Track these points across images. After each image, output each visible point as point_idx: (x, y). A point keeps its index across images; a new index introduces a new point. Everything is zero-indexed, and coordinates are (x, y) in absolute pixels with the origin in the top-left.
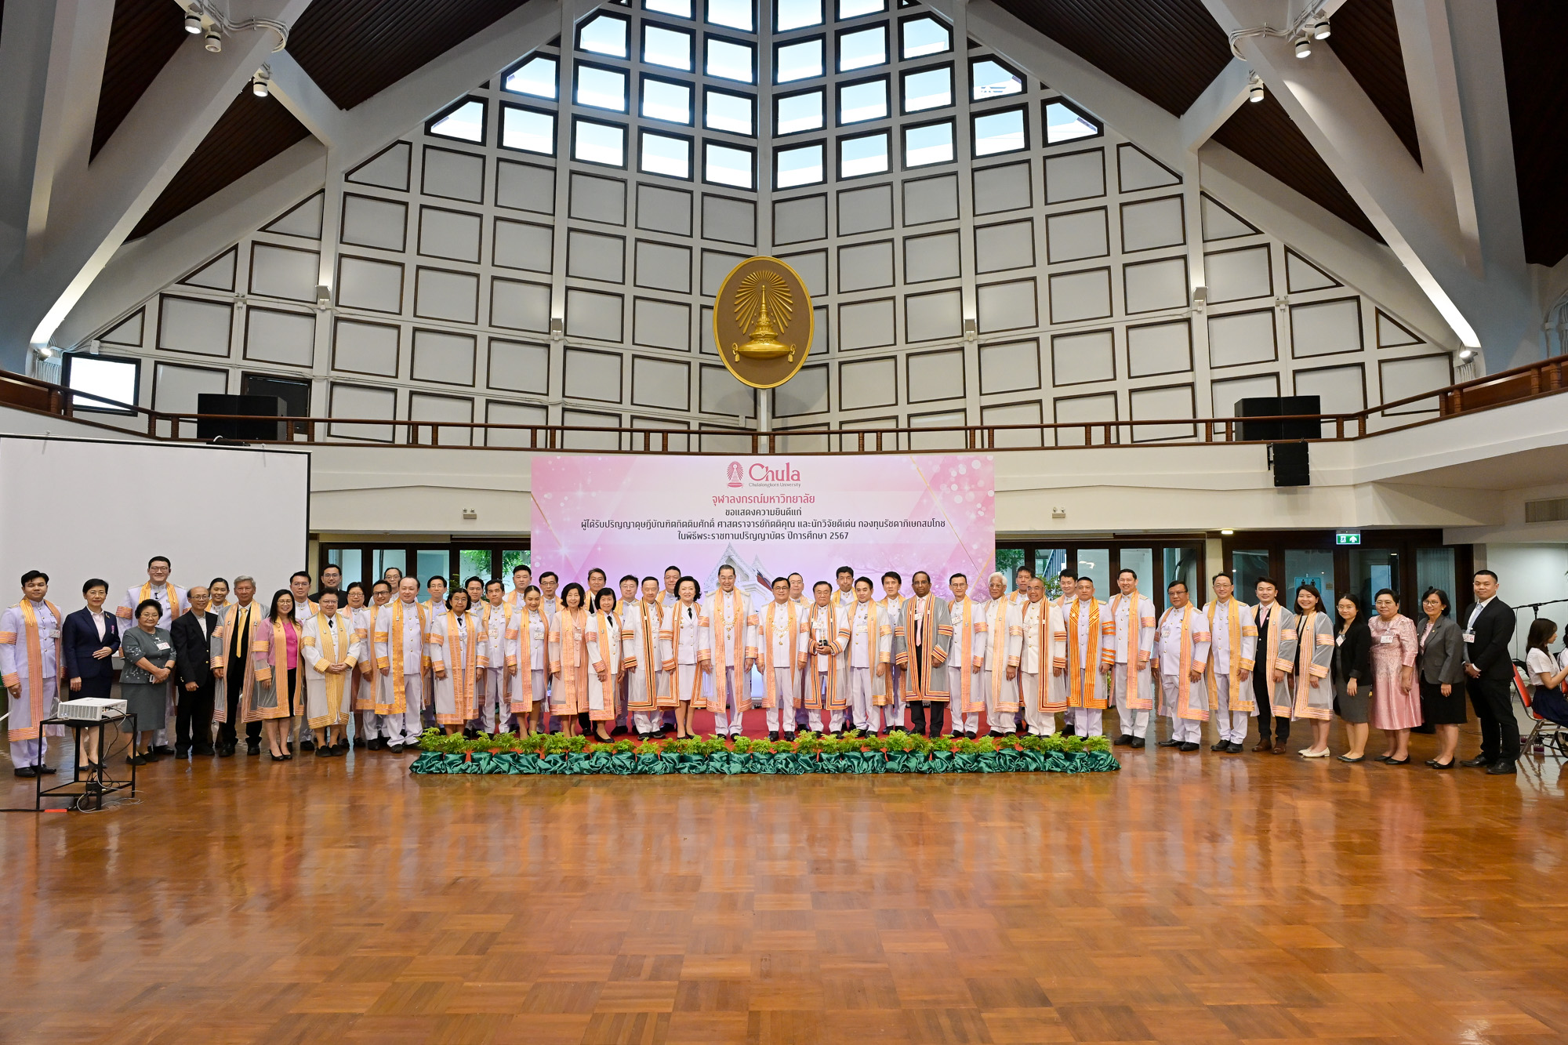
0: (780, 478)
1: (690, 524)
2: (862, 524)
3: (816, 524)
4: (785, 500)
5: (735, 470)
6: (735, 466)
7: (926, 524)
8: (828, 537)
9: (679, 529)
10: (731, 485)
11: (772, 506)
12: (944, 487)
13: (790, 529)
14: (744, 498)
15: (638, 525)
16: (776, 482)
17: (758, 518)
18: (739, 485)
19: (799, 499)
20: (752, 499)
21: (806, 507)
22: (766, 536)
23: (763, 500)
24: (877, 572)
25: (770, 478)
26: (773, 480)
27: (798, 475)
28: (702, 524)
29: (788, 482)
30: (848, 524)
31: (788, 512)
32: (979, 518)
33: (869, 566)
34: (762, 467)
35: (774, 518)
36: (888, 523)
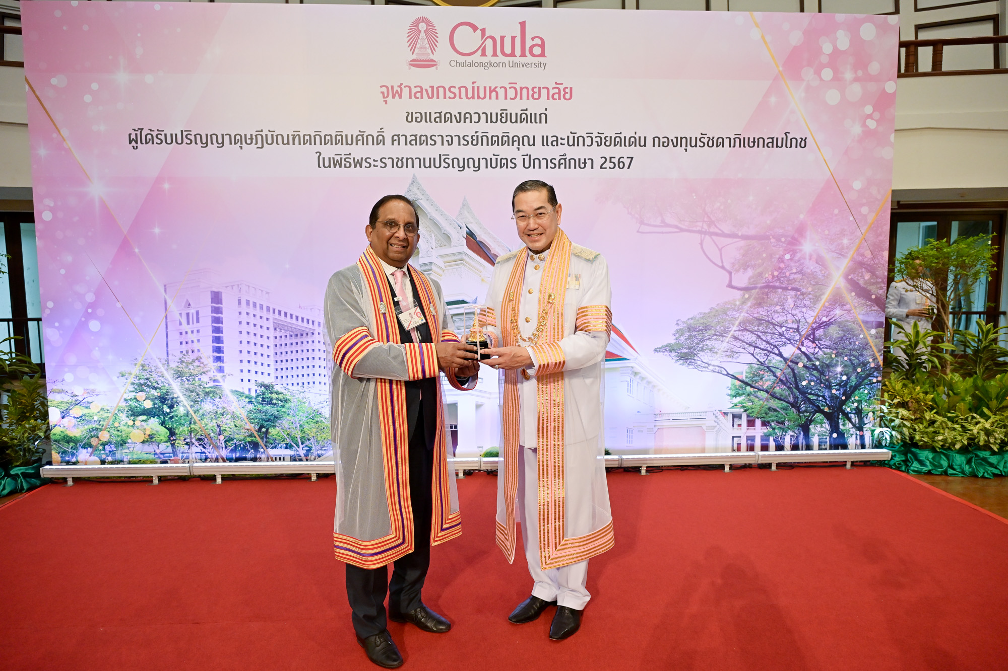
0: (508, 50)
1: (338, 139)
2: (663, 142)
3: (575, 141)
4: (518, 94)
5: (423, 34)
6: (422, 26)
7: (773, 143)
8: (597, 164)
9: (318, 148)
10: (417, 64)
11: (492, 106)
12: (808, 74)
13: (526, 149)
14: (441, 90)
15: (238, 140)
16: (501, 58)
17: (467, 129)
18: (429, 64)
19: (544, 92)
20: (456, 91)
21: (555, 108)
22: (483, 162)
23: (476, 93)
24: (682, 230)
25: (489, 50)
26: (495, 54)
27: (542, 46)
28: (362, 138)
29: (523, 60)
30: (636, 141)
31: (524, 118)
32: (868, 134)
33: (669, 220)
34: (475, 28)
35: (497, 129)
36: (705, 141)
